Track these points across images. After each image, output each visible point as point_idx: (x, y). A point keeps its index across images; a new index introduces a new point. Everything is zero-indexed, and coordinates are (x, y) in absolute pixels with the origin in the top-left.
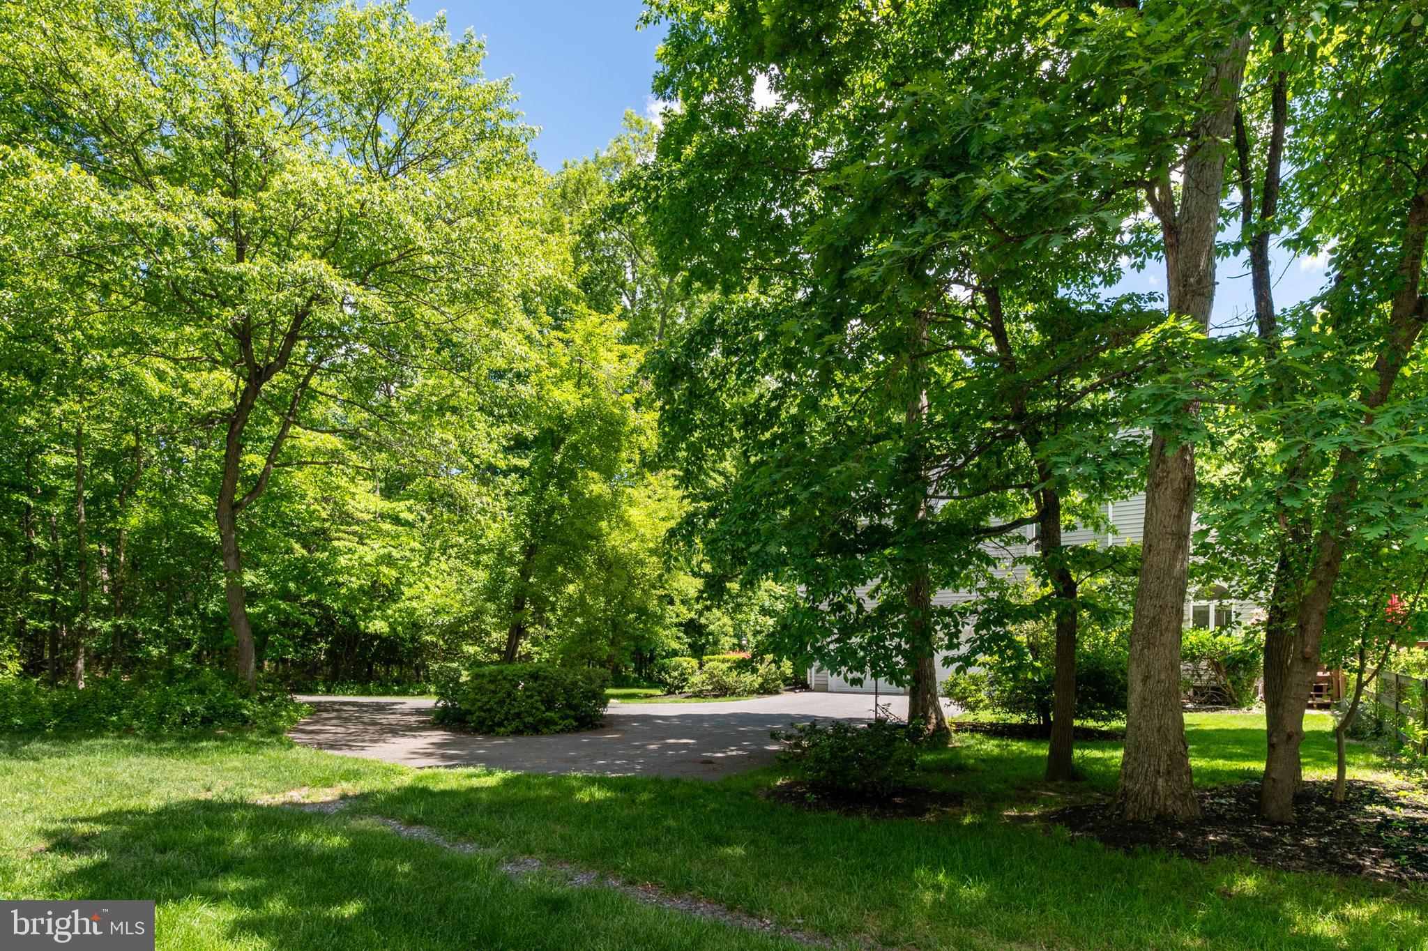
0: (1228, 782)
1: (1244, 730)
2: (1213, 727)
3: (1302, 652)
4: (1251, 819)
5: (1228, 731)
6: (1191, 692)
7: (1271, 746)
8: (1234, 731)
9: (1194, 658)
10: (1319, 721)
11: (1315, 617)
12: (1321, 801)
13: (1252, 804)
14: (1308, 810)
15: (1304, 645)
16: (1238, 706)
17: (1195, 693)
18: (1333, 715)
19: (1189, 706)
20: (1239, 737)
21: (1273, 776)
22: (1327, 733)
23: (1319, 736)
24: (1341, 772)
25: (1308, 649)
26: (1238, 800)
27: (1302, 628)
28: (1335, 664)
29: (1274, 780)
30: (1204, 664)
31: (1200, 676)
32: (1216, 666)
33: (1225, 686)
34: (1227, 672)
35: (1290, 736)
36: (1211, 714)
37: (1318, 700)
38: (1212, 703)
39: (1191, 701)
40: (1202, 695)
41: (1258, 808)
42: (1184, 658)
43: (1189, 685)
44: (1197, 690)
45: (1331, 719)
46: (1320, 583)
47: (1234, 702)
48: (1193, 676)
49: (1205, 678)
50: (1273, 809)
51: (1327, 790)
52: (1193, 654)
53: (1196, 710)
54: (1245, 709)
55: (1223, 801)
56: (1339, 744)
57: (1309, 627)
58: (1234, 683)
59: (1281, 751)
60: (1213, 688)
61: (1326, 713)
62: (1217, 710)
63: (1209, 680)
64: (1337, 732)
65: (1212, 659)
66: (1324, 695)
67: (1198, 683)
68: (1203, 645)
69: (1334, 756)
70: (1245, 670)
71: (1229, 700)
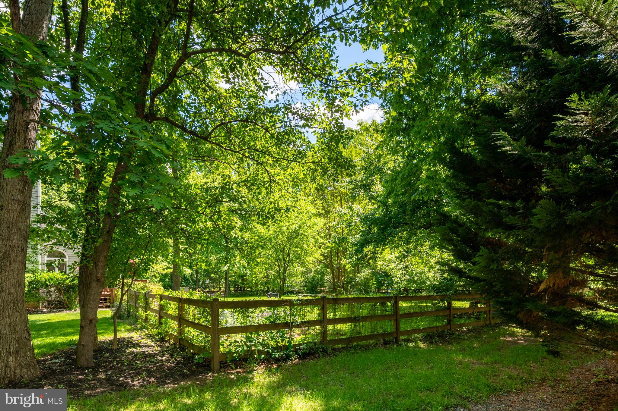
0: (61, 349)
1: (72, 320)
2: (57, 320)
3: (96, 276)
4: (71, 369)
5: (64, 321)
6: (46, 304)
7: (82, 327)
8: (67, 321)
9: (47, 286)
10: (104, 313)
11: (102, 259)
12: (107, 351)
13: (73, 359)
14: (101, 357)
15: (97, 273)
16: (70, 309)
17: (49, 304)
18: (111, 310)
19: (45, 310)
20: (69, 324)
21: (83, 343)
22: (109, 318)
23: (105, 320)
24: (115, 335)
25: (99, 275)
26: (66, 358)
27: (96, 264)
28: (112, 285)
29: (83, 345)
30: (53, 289)
31: (51, 295)
32: (59, 290)
33: (64, 300)
34: (64, 293)
35: (91, 321)
36: (57, 314)
37: (105, 304)
38: (57, 309)
39: (46, 308)
40: (52, 305)
41: (75, 361)
42: (42, 285)
43: (44, 300)
44: (50, 303)
45: (111, 312)
46: (104, 241)
47: (68, 307)
48: (47, 295)
49: (53, 296)
50: (83, 362)
51: (109, 344)
52: (46, 284)
53: (49, 312)
54: (73, 310)
55: (57, 361)
56: (114, 322)
57: (99, 264)
58: (68, 298)
59: (86, 329)
60: (58, 301)
61: (109, 309)
62: (60, 311)
63: (55, 298)
64: (113, 317)
65: (56, 287)
66: (107, 302)
67: (50, 299)
68: (52, 280)
69: (112, 328)
70: (73, 292)
71: (66, 306)
